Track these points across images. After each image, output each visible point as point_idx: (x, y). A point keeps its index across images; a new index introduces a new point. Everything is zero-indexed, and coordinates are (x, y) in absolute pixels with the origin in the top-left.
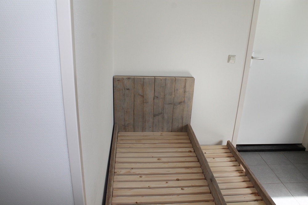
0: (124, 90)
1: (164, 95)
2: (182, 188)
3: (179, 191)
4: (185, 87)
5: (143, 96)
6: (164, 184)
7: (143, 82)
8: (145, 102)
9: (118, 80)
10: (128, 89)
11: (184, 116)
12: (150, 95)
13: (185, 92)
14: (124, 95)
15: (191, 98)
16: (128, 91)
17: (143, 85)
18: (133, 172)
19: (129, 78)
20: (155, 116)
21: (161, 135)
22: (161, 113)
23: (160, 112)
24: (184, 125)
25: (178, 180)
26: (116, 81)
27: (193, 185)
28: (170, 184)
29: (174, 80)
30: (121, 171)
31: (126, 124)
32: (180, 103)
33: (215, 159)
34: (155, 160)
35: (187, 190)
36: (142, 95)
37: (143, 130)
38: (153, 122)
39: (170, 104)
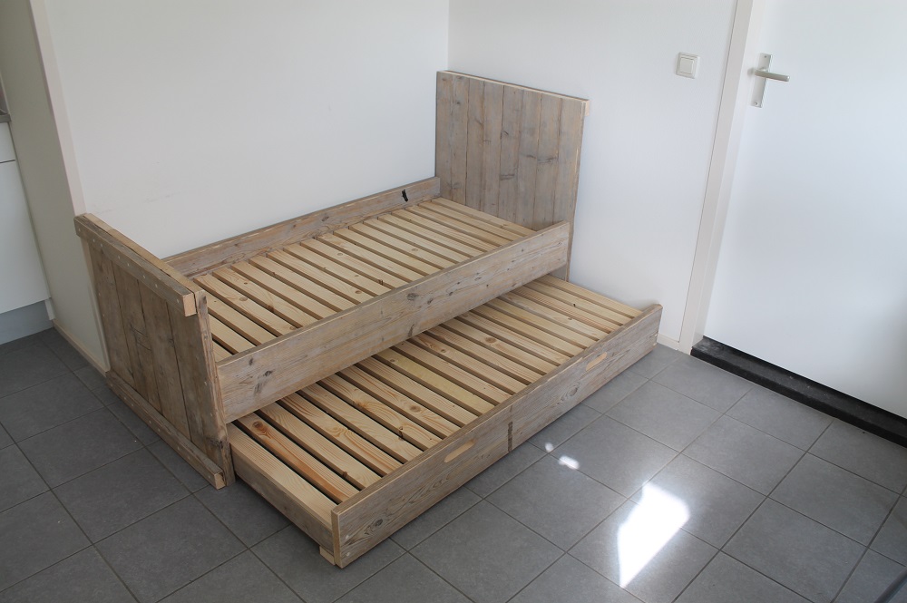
0: (452, 103)
1: (520, 132)
4: (560, 120)
5: (482, 125)
7: (483, 93)
8: (485, 139)
9: (444, 80)
10: (459, 103)
12: (494, 127)
13: (560, 132)
14: (452, 114)
16: (457, 107)
17: (482, 99)
19: (461, 78)
20: (502, 178)
22: (513, 175)
23: (511, 172)
25: (380, 282)
26: (442, 79)
29: (539, 97)
31: (453, 184)
32: (550, 159)
36: (481, 122)
37: (481, 207)
38: (499, 194)
39: (530, 156)
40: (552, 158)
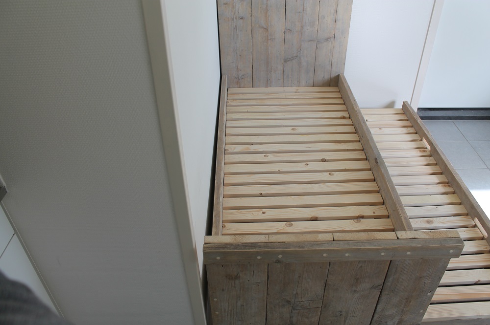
0: (235, 19)
1: (302, 27)
2: (330, 172)
3: (325, 176)
4: (336, 12)
5: (266, 29)
6: (301, 167)
7: (267, 6)
8: (269, 38)
9: (225, 4)
10: (242, 18)
11: (333, 61)
12: (278, 27)
13: (336, 20)
14: (235, 28)
15: (345, 31)
16: (241, 21)
17: (266, 11)
18: (254, 150)
20: (285, 61)
21: (296, 92)
22: (297, 56)
23: (295, 55)
24: (334, 75)
25: (324, 160)
26: (222, 4)
27: (347, 168)
28: (312, 166)
30: (234, 149)
31: (240, 76)
32: (327, 39)
33: (383, 129)
34: (288, 130)
35: (338, 176)
36: (265, 27)
37: (268, 84)
38: (284, 71)
39: (311, 40)
40: (330, 38)
